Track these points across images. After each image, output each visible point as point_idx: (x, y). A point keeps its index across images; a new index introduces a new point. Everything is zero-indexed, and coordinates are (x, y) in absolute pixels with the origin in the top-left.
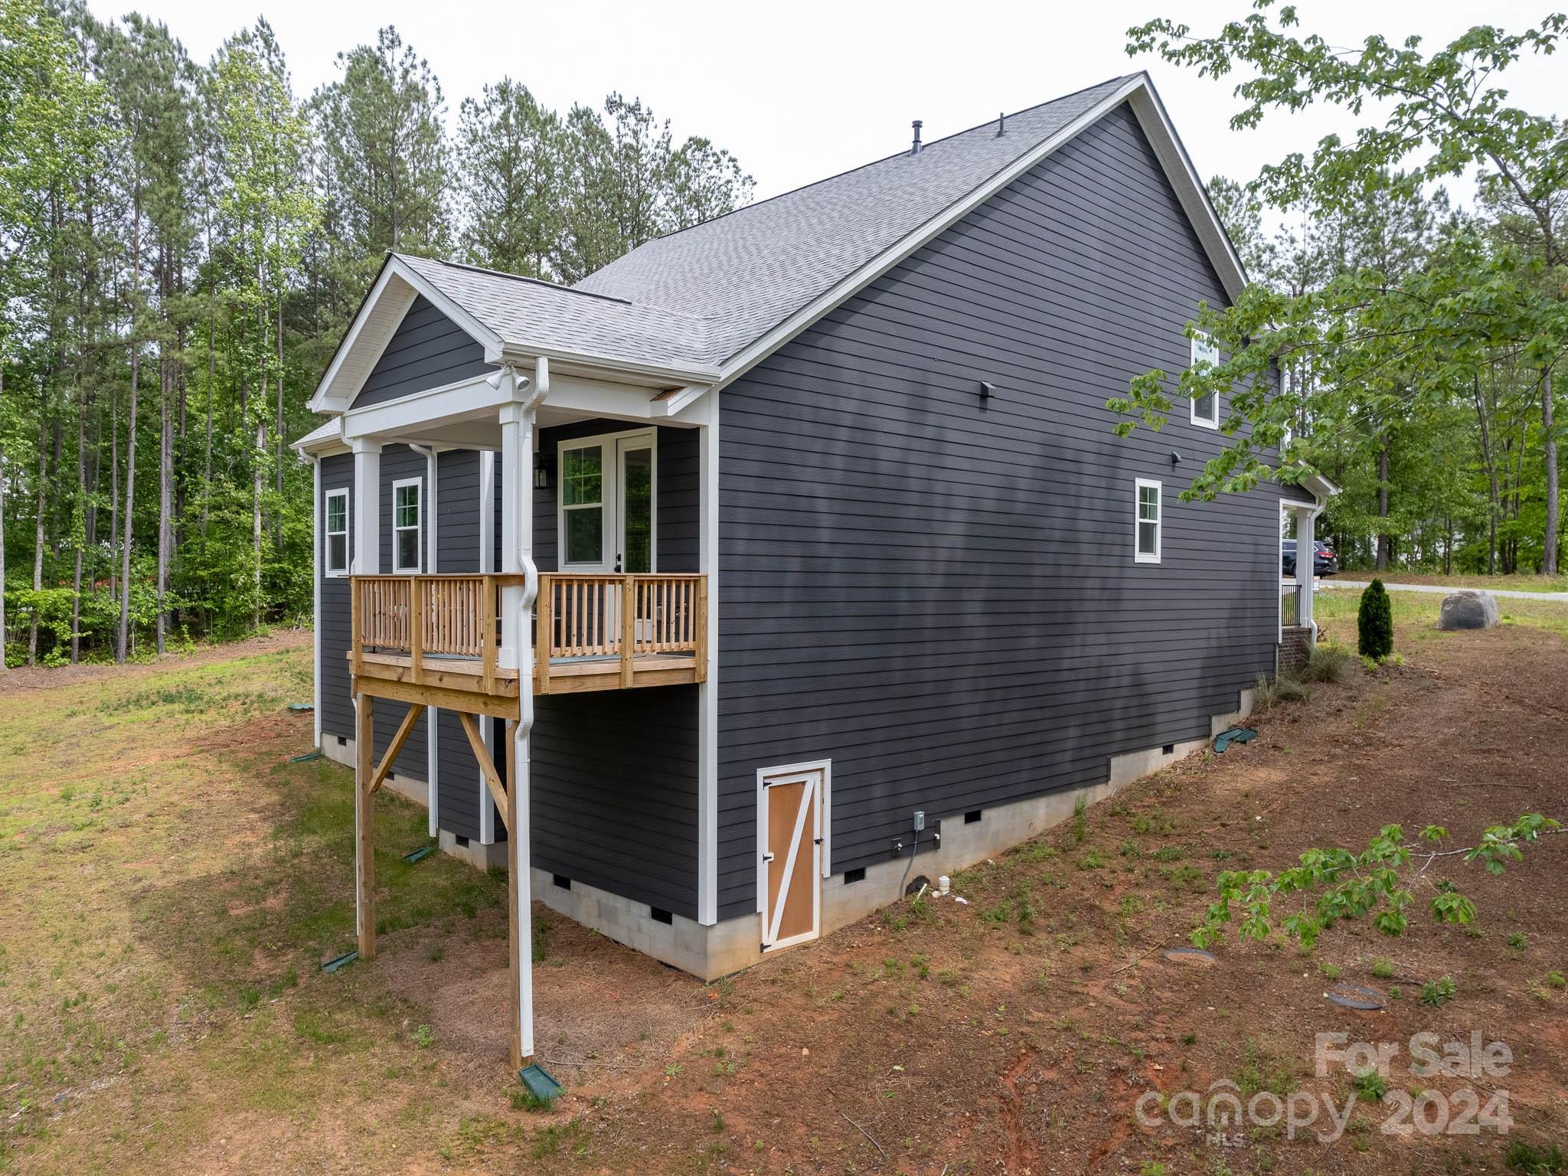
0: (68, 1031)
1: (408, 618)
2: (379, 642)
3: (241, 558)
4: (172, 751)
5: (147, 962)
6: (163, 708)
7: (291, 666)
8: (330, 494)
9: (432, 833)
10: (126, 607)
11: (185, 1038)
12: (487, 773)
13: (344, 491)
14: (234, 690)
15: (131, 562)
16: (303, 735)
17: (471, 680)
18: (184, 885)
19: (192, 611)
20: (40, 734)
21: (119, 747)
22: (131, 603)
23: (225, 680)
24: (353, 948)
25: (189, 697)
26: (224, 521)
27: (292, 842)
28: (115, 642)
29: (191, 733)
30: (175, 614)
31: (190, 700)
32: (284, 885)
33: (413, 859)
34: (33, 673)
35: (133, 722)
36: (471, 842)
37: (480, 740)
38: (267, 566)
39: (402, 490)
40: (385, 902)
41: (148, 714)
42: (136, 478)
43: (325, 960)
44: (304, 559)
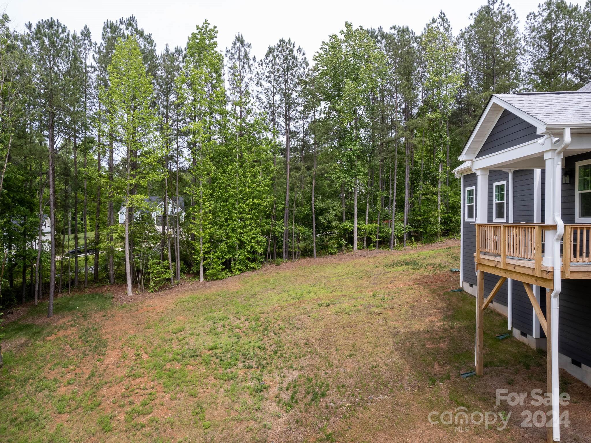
0: (373, 376)
1: (500, 241)
2: (487, 250)
3: (434, 212)
4: (408, 283)
5: (397, 358)
6: (405, 267)
7: (451, 254)
8: (467, 189)
9: (509, 328)
10: (393, 230)
11: (409, 389)
12: (536, 310)
13: (473, 188)
14: (430, 262)
15: (395, 214)
16: (456, 281)
17: (529, 269)
18: (411, 333)
19: (415, 232)
20: (367, 273)
21: (391, 279)
22: (395, 229)
23: (427, 258)
24: (473, 370)
25: (413, 263)
26: (428, 199)
27: (450, 323)
28: (390, 242)
29: (414, 277)
30: (409, 233)
31: (414, 264)
32: (446, 339)
33: (500, 338)
34: (365, 252)
35: (395, 271)
36: (528, 336)
37: (533, 296)
38: (443, 216)
39: (497, 187)
40: (487, 354)
41: (400, 269)
42: (397, 185)
43: (462, 372)
44: (457, 212)
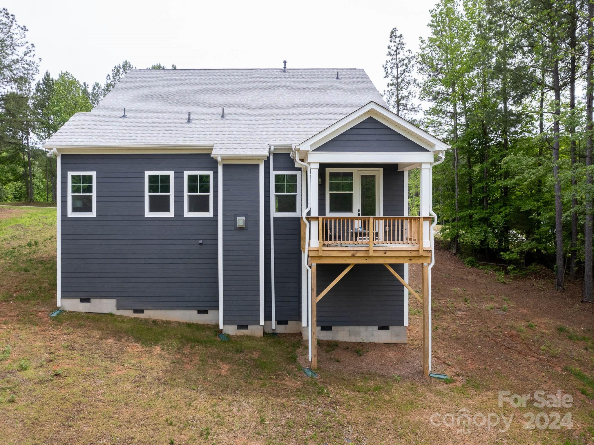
9: (222, 328)
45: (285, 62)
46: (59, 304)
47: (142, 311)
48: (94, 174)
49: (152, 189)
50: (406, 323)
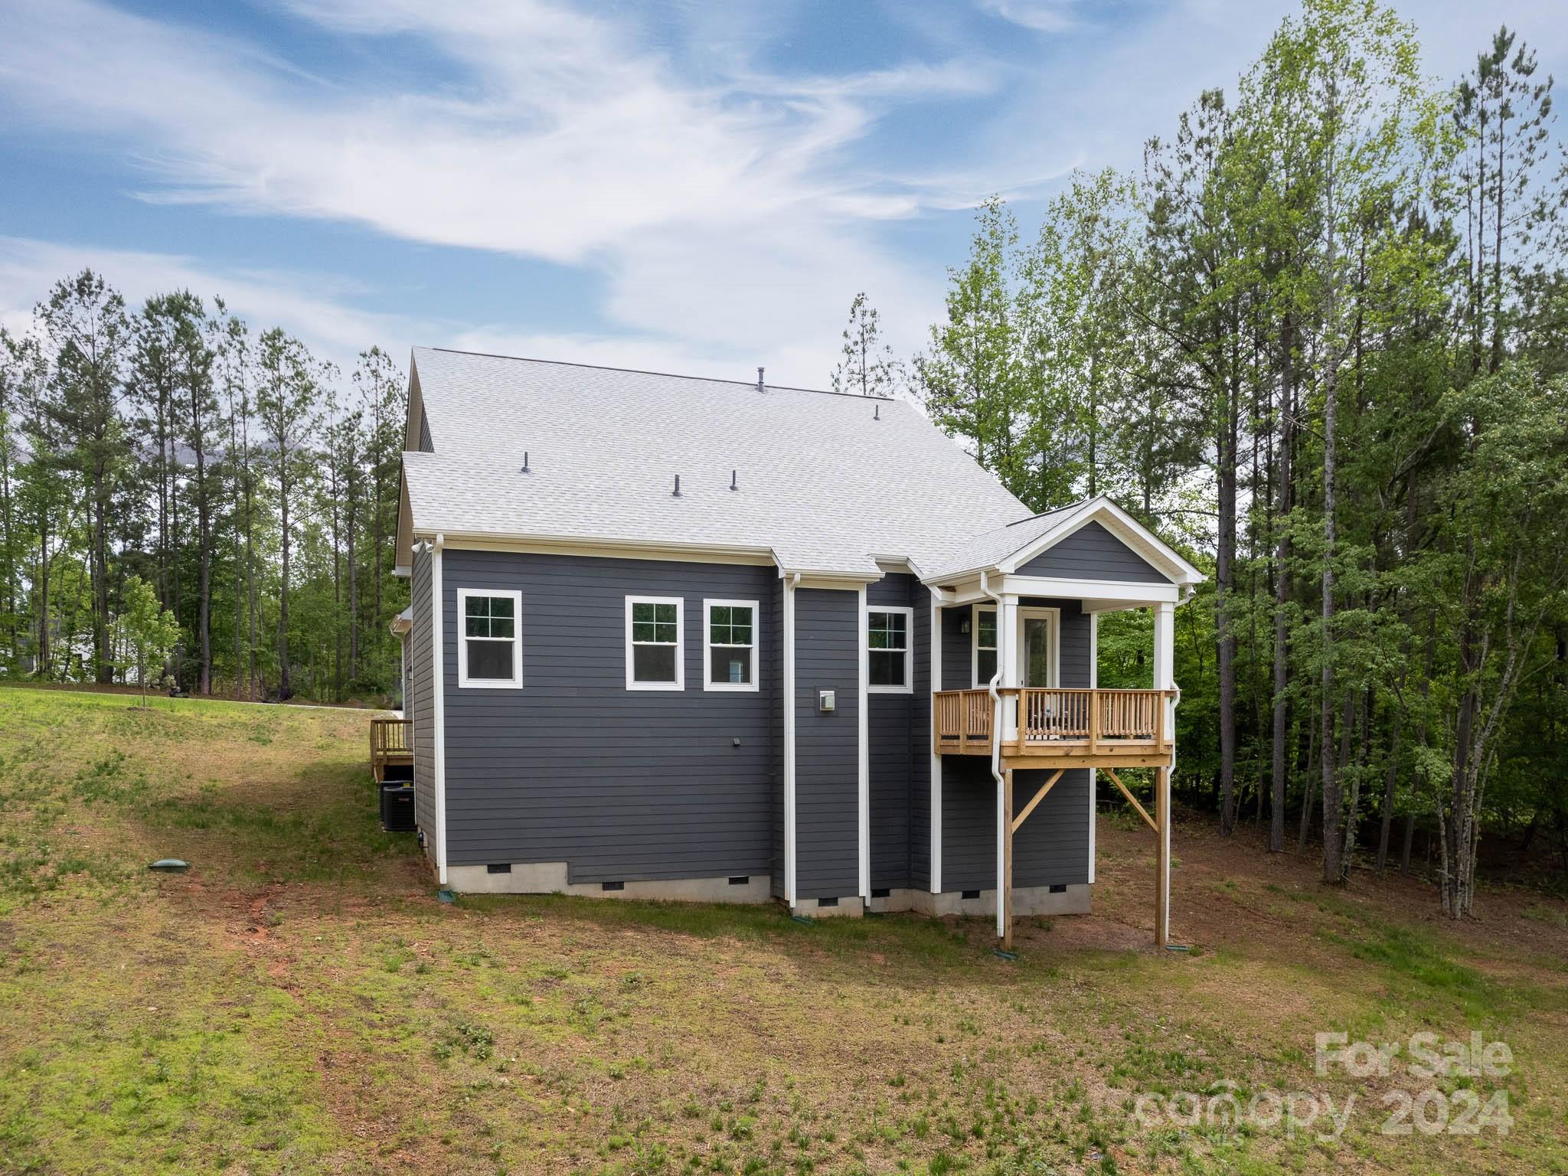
9: (794, 904)
36: (841, 900)
45: (761, 371)
46: (443, 879)
47: (619, 885)
48: (516, 596)
49: (640, 632)
50: (1092, 879)
